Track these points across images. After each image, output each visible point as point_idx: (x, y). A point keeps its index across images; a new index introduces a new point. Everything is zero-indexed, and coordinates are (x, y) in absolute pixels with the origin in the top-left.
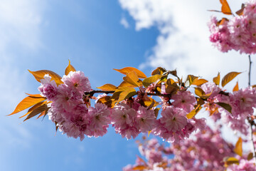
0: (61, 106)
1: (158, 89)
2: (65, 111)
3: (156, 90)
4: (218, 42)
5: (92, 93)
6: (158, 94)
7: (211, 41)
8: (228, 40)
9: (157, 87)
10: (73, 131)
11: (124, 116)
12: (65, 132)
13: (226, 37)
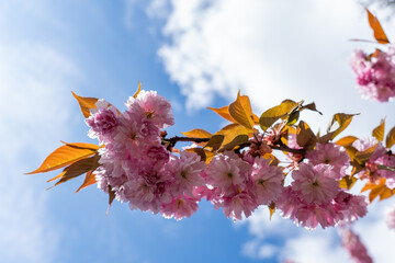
0: (123, 147)
1: (283, 139)
2: (129, 158)
3: (280, 142)
4: (372, 85)
5: (174, 141)
6: (284, 148)
7: (360, 83)
8: (388, 79)
9: (280, 136)
10: (141, 196)
11: (230, 175)
12: (128, 198)
13: (385, 76)
